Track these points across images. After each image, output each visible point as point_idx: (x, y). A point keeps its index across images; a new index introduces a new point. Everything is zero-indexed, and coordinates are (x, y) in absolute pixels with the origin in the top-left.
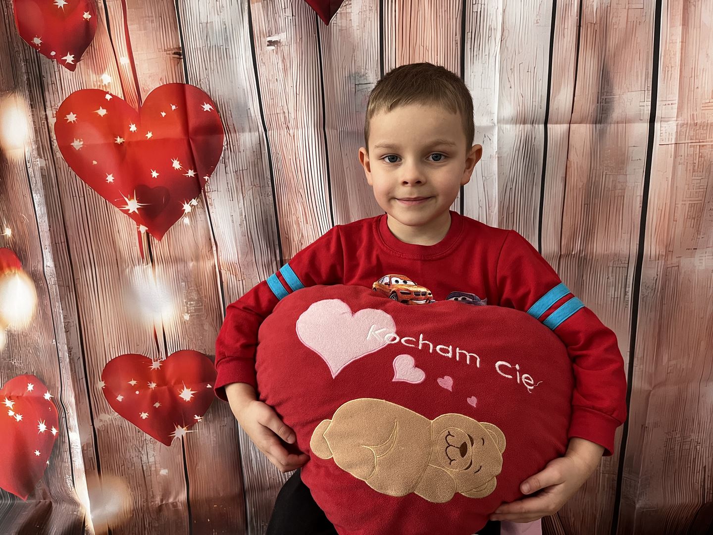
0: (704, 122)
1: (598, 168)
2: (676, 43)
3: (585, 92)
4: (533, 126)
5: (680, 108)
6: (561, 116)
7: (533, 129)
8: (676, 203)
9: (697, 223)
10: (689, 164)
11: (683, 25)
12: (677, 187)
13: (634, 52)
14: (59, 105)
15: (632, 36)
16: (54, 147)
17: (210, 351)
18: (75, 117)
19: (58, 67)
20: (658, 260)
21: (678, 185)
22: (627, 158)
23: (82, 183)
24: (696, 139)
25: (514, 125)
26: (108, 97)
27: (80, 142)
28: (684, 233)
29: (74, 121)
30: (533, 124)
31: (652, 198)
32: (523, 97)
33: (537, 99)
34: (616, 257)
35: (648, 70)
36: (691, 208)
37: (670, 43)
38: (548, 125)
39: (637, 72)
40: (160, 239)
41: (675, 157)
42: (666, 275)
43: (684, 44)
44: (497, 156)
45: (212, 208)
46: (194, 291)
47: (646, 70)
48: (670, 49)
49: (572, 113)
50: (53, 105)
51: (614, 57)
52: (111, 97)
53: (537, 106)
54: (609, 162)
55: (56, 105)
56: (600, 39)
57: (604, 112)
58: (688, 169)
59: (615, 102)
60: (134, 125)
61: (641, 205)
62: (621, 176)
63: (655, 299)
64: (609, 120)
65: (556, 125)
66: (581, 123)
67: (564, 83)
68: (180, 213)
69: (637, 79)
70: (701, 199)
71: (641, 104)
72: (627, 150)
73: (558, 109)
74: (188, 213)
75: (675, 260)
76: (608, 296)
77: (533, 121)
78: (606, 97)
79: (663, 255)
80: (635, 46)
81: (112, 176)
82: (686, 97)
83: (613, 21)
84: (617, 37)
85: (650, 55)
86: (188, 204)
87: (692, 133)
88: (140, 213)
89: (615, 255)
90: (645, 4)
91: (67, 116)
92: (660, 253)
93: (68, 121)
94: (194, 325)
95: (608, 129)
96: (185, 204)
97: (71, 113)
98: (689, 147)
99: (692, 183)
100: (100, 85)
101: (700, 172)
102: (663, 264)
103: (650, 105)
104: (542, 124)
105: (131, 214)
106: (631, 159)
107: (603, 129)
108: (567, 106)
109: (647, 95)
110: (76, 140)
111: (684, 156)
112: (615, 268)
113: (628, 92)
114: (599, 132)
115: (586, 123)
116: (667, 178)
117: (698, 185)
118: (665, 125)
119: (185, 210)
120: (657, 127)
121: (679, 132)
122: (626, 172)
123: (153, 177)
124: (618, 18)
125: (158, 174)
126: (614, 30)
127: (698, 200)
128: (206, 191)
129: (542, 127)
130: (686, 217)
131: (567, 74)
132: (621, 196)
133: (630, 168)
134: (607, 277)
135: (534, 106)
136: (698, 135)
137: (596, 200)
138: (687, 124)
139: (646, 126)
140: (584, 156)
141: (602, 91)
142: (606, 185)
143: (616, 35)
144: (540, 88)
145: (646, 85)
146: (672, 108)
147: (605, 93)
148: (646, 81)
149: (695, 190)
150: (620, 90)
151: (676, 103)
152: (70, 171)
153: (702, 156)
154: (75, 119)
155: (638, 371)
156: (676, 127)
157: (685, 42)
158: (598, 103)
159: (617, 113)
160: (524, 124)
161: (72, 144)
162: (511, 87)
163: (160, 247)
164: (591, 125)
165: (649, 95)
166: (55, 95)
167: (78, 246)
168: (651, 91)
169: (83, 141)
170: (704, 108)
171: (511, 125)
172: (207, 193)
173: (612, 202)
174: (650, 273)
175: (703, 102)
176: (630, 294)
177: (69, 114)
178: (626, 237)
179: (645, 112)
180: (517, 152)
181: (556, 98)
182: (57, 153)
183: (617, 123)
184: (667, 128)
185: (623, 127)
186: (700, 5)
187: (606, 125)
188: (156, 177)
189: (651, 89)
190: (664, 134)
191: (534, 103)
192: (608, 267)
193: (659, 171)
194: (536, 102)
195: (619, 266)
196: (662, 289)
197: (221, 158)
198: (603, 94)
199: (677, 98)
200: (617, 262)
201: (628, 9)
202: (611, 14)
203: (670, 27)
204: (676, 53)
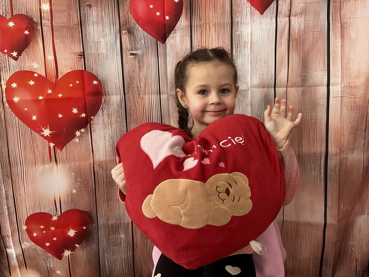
0: (355, 85)
1: (302, 109)
2: (338, 47)
3: (293, 72)
4: (268, 89)
5: (342, 79)
6: (282, 85)
7: (269, 90)
8: (344, 126)
9: (355, 136)
10: (349, 107)
11: (341, 38)
12: (343, 118)
13: (317, 51)
14: (8, 79)
15: (316, 44)
16: (4, 101)
17: (86, 209)
18: (16, 85)
19: (8, 58)
20: (336, 155)
21: (344, 117)
22: (317, 104)
23: (18, 120)
24: (352, 94)
25: (259, 89)
26: (36, 75)
27: (18, 98)
28: (349, 142)
29: (15, 87)
30: (268, 88)
31: (331, 124)
32: (262, 75)
33: (270, 76)
34: (315, 154)
35: (325, 60)
36: (351, 128)
37: (335, 47)
38: (276, 88)
39: (319, 62)
40: (61, 150)
41: (341, 103)
42: (341, 163)
43: (342, 47)
44: (250, 104)
45: (94, 133)
46: (79, 177)
47: (324, 60)
48: (336, 50)
49: (288, 82)
50: (4, 79)
51: (307, 55)
52: (38, 75)
53: (270, 79)
54: (307, 106)
55: (6, 79)
56: (300, 46)
57: (303, 81)
58: (349, 109)
59: (309, 77)
60: (51, 90)
61: (326, 128)
62: (314, 113)
63: (336, 176)
64: (307, 85)
65: (280, 88)
66: (292, 87)
67: (283, 68)
68: (74, 136)
69: (320, 65)
70: (356, 124)
71: (322, 77)
72: (316, 99)
73: (280, 80)
74: (78, 136)
75: (345, 156)
76: (311, 175)
77: (268, 86)
78: (304, 74)
79: (338, 153)
80: (318, 49)
81: (36, 117)
82: (345, 74)
83: (306, 38)
84: (308, 45)
85: (325, 54)
86: (78, 131)
87: (349, 91)
88: (51, 137)
89: (314, 153)
90: (322, 29)
91: (12, 84)
92: (337, 152)
93: (13, 87)
94: (78, 195)
95: (306, 89)
96: (77, 132)
97: (14, 83)
98: (348, 98)
99: (351, 116)
100: (31, 69)
101: (355, 110)
102: (339, 157)
103: (327, 77)
104: (273, 88)
105: (45, 136)
106: (319, 105)
107: (304, 90)
108: (285, 79)
109: (325, 73)
110: (16, 97)
111: (346, 103)
112: (314, 160)
113: (315, 71)
114: (302, 91)
115: (295, 87)
116: (338, 114)
117: (354, 117)
118: (335, 88)
119: (76, 134)
120: (331, 88)
121: (342, 91)
122: (317, 111)
123: (59, 117)
124: (309, 36)
125: (62, 116)
126: (307, 42)
127: (355, 125)
128: (92, 124)
129: (273, 89)
130: (349, 133)
131: (284, 63)
132: (315, 123)
133: (319, 109)
134: (310, 165)
135: (268, 79)
136: (353, 92)
137: (302, 125)
138: (346, 87)
139: (325, 88)
140: (295, 103)
141: (302, 71)
142: (307, 118)
143: (307, 43)
144: (271, 70)
145: (324, 68)
146: (338, 79)
147: (304, 72)
148: (324, 66)
149: (353, 120)
150: (311, 71)
151: (340, 77)
152: (12, 113)
153: (355, 102)
154: (16, 86)
155: (329, 214)
156: (340, 88)
157: (343, 47)
158: (300, 77)
159: (310, 82)
160: (264, 88)
161: (13, 99)
162: (256, 70)
163: (61, 154)
164: (297, 88)
165: (326, 73)
166: (6, 73)
167: (14, 154)
168: (327, 71)
169: (20, 98)
170: (354, 79)
171: (257, 89)
172: (92, 125)
173: (311, 126)
174: (332, 162)
175: (354, 75)
176: (323, 174)
177: (13, 83)
178: (319, 144)
179: (325, 81)
180: (261, 102)
181: (279, 75)
182: (6, 104)
183: (311, 87)
184: (336, 89)
185: (314, 89)
186: (349, 29)
187: (305, 87)
188: (61, 117)
189: (327, 70)
190: (335, 92)
191: (268, 78)
192: (311, 160)
193: (334, 110)
194: (269, 77)
195: (316, 159)
196: (339, 171)
197: (101, 108)
198: (303, 73)
199: (340, 74)
200: (315, 157)
201: (313, 31)
202: (305, 34)
203: (335, 39)
204: (338, 52)
